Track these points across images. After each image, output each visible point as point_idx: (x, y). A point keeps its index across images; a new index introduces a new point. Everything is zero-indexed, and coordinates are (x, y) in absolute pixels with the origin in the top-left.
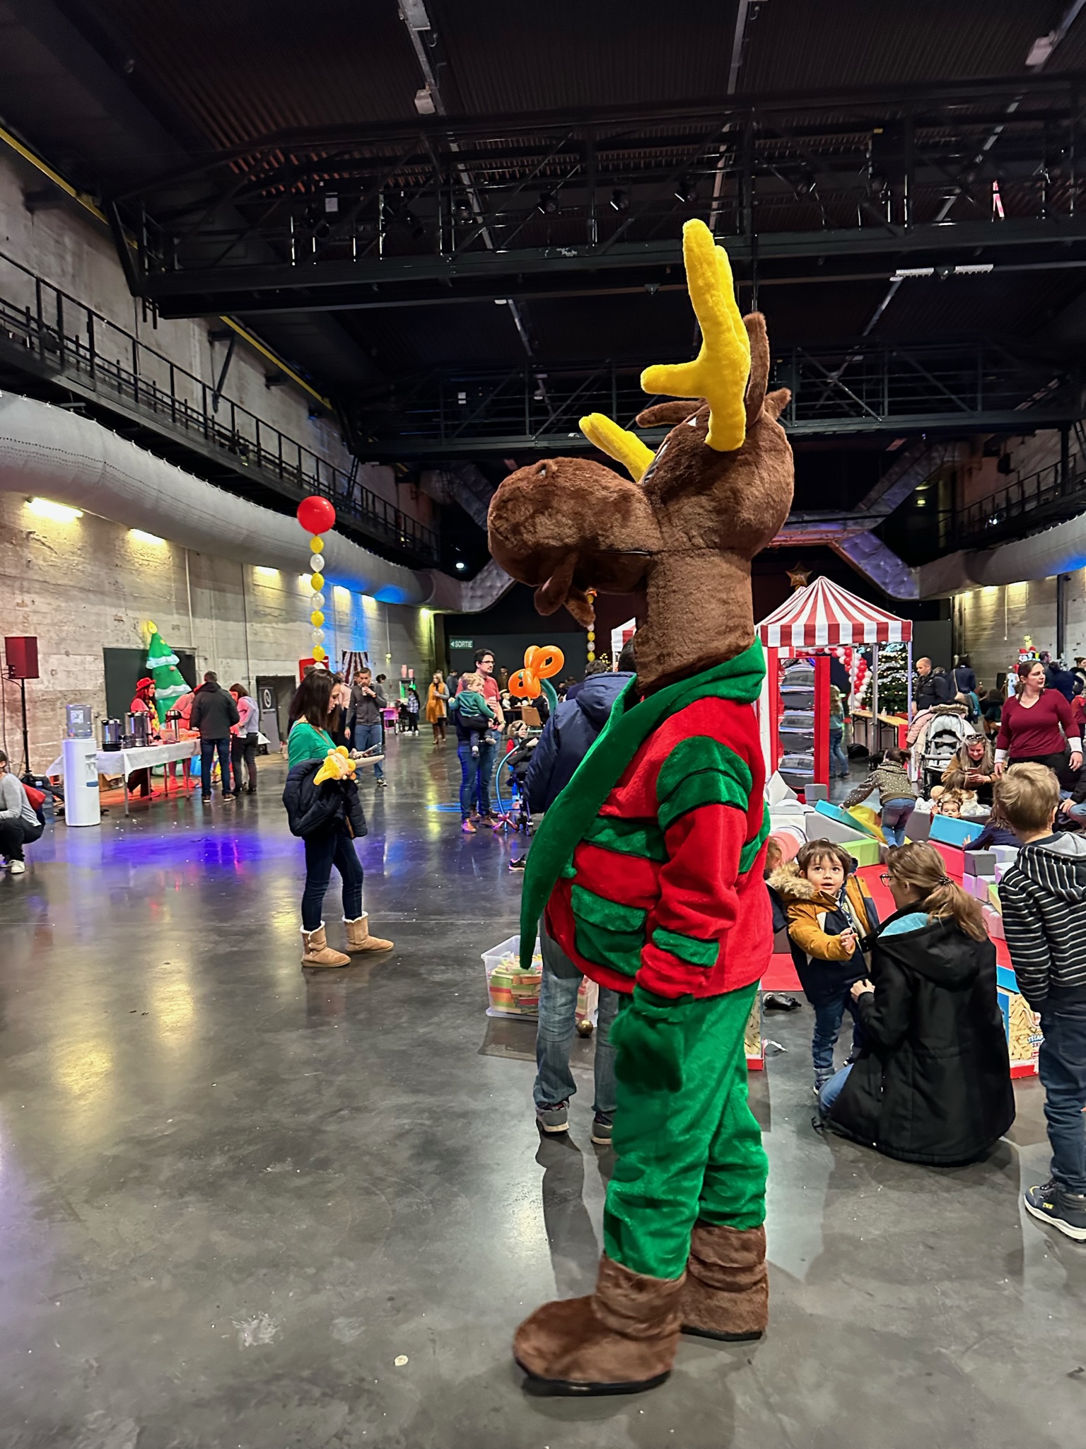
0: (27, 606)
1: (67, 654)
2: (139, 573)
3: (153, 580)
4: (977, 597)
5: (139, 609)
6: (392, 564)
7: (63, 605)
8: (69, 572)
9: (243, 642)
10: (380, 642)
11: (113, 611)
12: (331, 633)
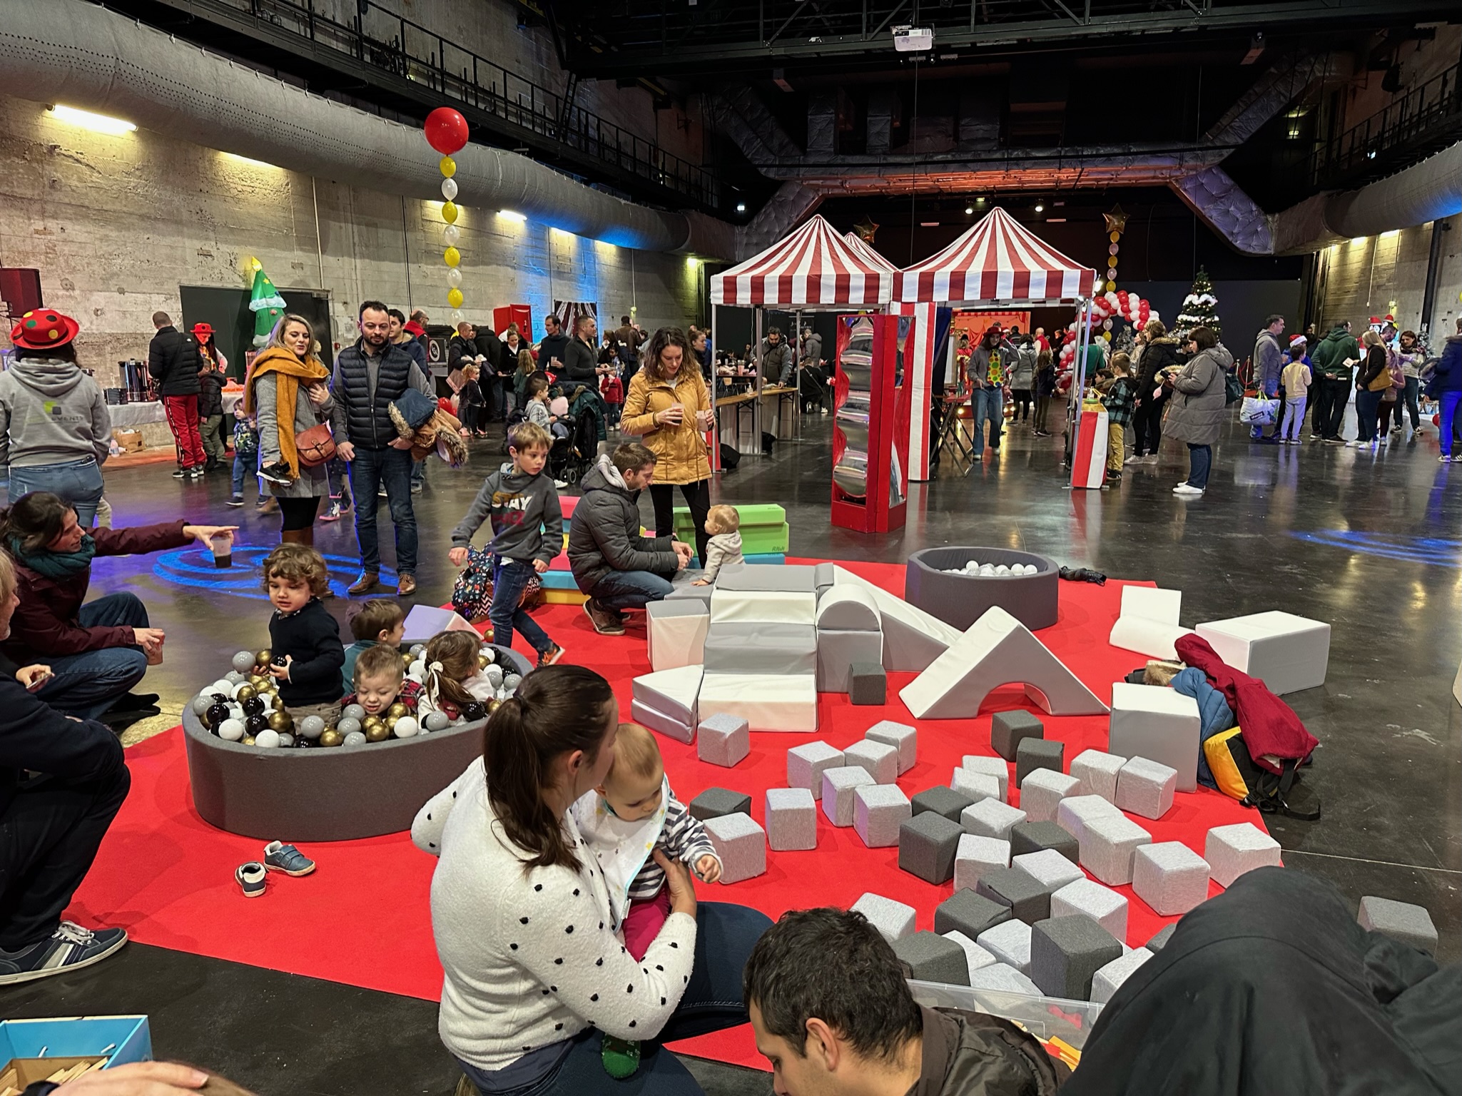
0: (51, 233)
1: (121, 291)
2: (237, 201)
3: (260, 210)
4: (1344, 252)
5: (237, 243)
6: (623, 202)
7: (114, 234)
8: (122, 195)
9: (405, 285)
10: (621, 293)
11: (198, 244)
12: (546, 280)
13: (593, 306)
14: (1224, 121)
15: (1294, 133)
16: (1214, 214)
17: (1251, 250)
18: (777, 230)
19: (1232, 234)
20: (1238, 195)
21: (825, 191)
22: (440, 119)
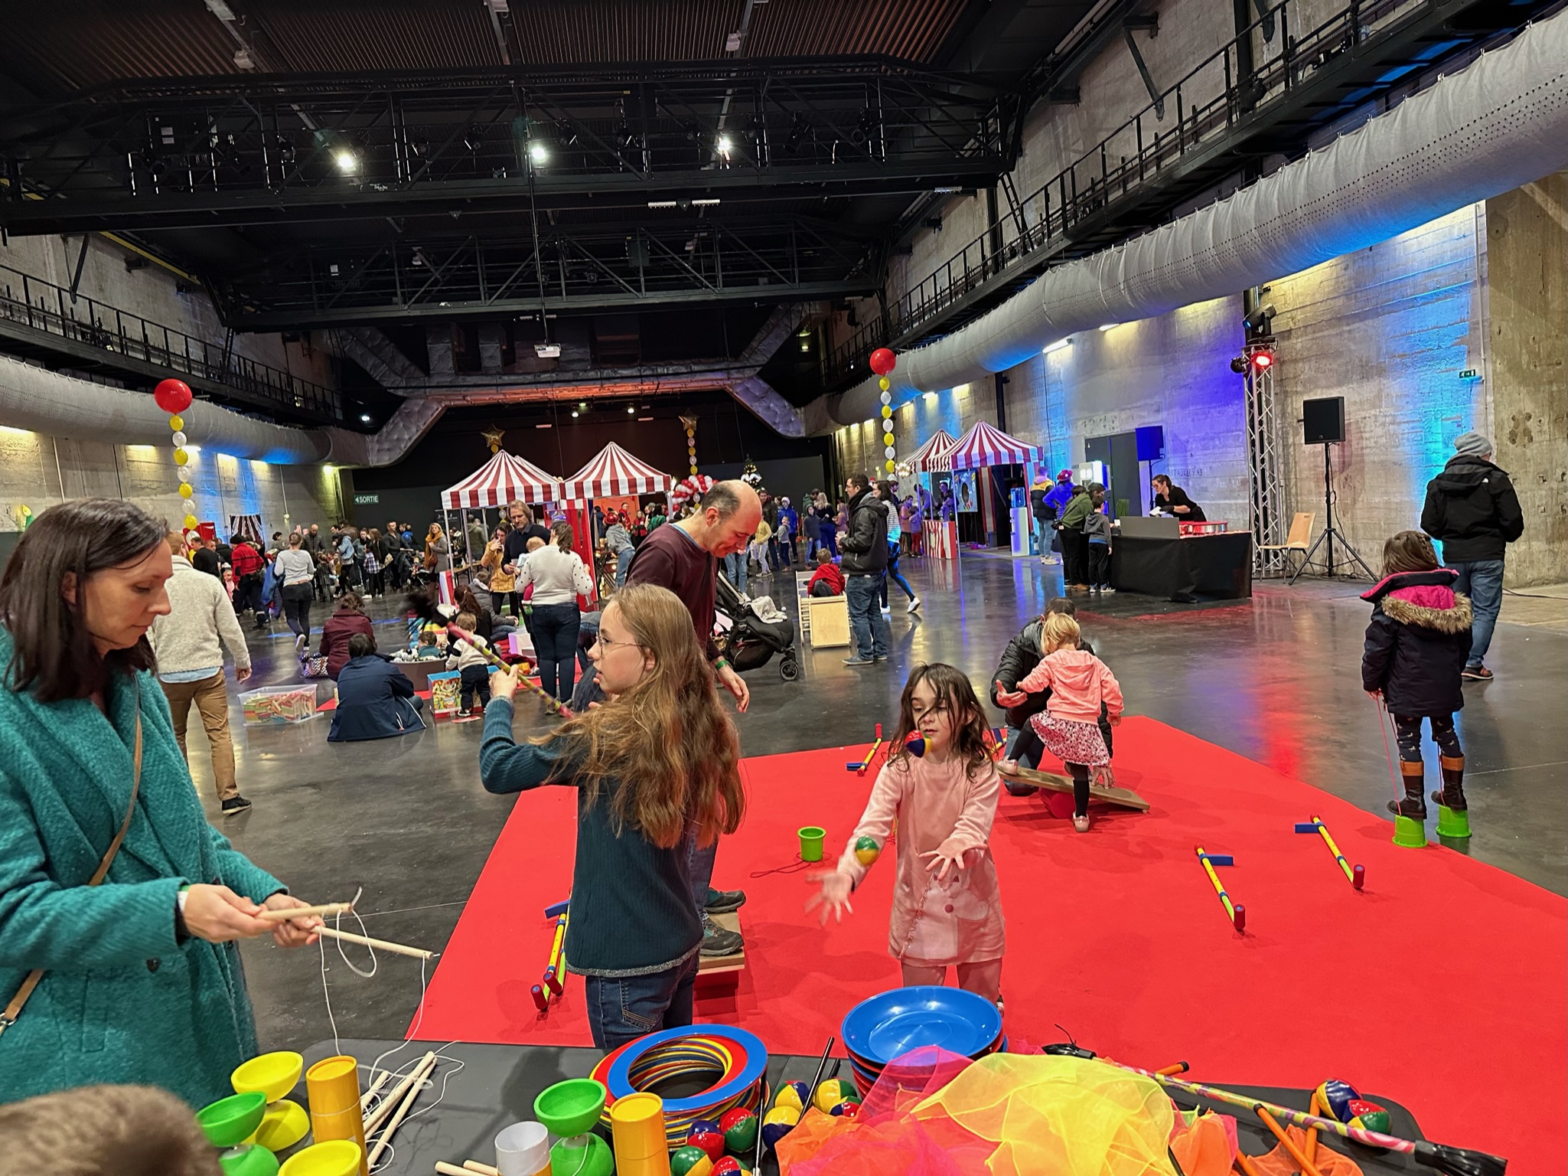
3: (22, 467)
4: (848, 433)
5: (10, 495)
10: (275, 503)
12: (218, 499)
13: (258, 517)
14: (754, 344)
15: (805, 348)
16: (760, 410)
17: (789, 435)
18: (407, 437)
19: (775, 423)
20: (775, 395)
21: (448, 403)
22: (170, 388)
